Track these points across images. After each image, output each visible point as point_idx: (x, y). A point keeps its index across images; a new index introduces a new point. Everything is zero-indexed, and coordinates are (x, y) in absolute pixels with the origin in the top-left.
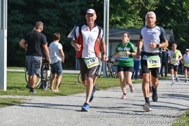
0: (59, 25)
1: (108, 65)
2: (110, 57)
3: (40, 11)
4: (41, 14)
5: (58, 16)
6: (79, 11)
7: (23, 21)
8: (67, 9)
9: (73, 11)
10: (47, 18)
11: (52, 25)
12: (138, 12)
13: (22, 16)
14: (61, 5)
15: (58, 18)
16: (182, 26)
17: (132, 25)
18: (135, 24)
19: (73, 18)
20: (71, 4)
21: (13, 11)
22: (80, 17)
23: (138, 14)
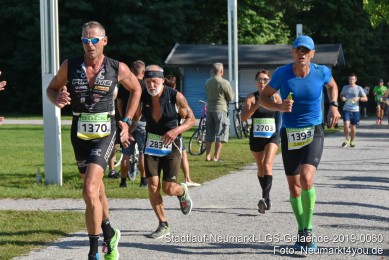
0: (150, 42)
1: (237, 116)
3: (118, 19)
4: (120, 26)
5: (147, 26)
6: (182, 17)
8: (162, 15)
9: (173, 19)
10: (130, 31)
11: (138, 43)
12: (281, 14)
14: (152, 7)
15: (148, 30)
16: (356, 36)
17: (272, 37)
18: (277, 36)
19: (173, 30)
20: (169, 5)
21: (72, 21)
22: (184, 27)
23: (281, 19)
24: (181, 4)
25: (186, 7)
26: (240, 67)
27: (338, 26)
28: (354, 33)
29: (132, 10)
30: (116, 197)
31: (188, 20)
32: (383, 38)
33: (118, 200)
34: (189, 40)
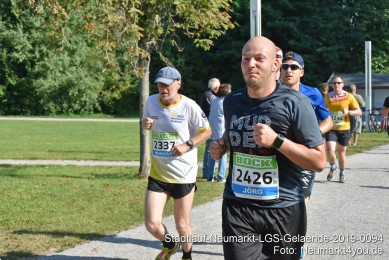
0: (316, 72)
1: (370, 118)
2: (373, 109)
5: (314, 62)
6: (337, 56)
8: (324, 55)
9: (331, 58)
14: (319, 50)
15: (315, 65)
19: (332, 65)
20: (329, 49)
22: (338, 62)
24: (336, 47)
25: (339, 50)
26: (373, 88)
31: (341, 58)
34: (341, 71)
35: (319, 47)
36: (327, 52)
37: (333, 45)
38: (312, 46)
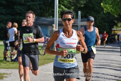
3: (16, 7)
4: (16, 9)
7: (5, 13)
8: (31, 6)
9: (35, 8)
10: (19, 11)
13: (5, 10)
14: (28, 4)
20: (34, 3)
22: (39, 11)
23: (73, 9)
24: (38, 3)
25: (40, 4)
27: (93, 12)
28: (98, 15)
29: (21, 4)
30: (14, 68)
31: (40, 9)
32: (108, 17)
33: (15, 69)
35: (28, 2)
36: (33, 5)
37: (36, 1)
38: (25, 1)
